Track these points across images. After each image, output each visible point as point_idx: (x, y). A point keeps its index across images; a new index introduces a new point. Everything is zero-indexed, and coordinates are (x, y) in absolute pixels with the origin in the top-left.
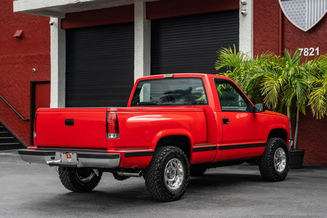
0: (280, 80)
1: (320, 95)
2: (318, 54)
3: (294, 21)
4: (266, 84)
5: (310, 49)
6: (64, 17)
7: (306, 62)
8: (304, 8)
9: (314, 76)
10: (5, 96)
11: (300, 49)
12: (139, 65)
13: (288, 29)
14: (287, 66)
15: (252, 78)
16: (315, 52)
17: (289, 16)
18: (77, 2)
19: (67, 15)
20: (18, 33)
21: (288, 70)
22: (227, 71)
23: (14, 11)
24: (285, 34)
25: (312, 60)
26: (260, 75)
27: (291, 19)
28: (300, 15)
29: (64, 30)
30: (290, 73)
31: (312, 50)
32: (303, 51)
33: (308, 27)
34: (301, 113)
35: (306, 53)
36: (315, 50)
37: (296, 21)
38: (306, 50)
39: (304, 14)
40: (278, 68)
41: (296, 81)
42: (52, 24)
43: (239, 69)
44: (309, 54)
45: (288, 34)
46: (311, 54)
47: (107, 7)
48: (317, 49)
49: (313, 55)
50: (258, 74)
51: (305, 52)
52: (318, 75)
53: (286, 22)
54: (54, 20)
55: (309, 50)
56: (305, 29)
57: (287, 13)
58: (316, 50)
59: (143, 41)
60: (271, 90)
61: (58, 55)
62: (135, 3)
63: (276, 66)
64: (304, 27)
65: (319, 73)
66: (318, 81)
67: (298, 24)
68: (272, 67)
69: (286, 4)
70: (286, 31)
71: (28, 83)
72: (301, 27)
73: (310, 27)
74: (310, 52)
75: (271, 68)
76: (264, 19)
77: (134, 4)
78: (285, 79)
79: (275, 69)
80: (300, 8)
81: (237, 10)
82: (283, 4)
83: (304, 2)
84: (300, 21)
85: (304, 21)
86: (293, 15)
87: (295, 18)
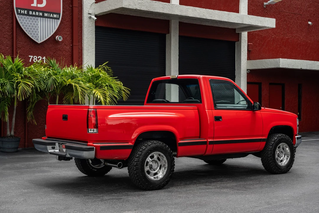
3: (29, 33)
5: (39, 57)
8: (37, 25)
11: (30, 56)
27: (26, 31)
28: (34, 29)
31: (40, 58)
32: (33, 58)
37: (31, 34)
38: (35, 58)
39: (37, 29)
44: (37, 61)
45: (19, 43)
46: (39, 61)
49: (41, 62)
51: (35, 59)
55: (37, 57)
56: (38, 41)
58: (43, 59)
64: (37, 39)
67: (33, 36)
69: (22, 18)
73: (43, 41)
74: (38, 59)
80: (34, 24)
82: (19, 17)
83: (37, 20)
84: (34, 34)
85: (37, 34)
86: (28, 28)
87: (30, 31)
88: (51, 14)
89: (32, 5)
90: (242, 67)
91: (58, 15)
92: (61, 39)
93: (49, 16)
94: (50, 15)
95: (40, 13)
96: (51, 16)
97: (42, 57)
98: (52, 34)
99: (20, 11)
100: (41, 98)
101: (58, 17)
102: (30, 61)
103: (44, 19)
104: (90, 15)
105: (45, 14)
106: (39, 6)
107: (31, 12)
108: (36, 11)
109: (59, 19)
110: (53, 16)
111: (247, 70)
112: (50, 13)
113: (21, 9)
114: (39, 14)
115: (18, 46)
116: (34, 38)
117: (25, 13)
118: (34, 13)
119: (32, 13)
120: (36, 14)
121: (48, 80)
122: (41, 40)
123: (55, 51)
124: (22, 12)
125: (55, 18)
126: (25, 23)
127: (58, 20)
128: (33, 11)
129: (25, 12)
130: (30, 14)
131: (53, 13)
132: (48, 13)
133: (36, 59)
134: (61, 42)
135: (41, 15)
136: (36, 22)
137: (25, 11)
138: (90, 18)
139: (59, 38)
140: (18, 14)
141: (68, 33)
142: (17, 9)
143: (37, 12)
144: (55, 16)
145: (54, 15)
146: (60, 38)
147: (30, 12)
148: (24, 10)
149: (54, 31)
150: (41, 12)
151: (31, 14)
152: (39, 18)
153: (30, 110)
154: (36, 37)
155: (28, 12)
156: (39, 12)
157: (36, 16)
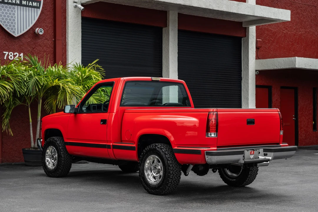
2: (22, 60)
3: (4, 25)
5: (15, 54)
8: (14, 14)
11: (4, 52)
16: (20, 57)
28: (10, 20)
31: (16, 54)
32: (8, 55)
35: (11, 57)
37: (6, 25)
38: (11, 54)
39: (14, 20)
44: (14, 58)
46: (16, 59)
48: (22, 55)
49: (18, 59)
51: (10, 56)
55: (14, 54)
56: (15, 34)
58: (20, 55)
64: (14, 32)
67: (8, 28)
72: (11, 31)
73: (20, 34)
74: (14, 56)
80: (10, 14)
83: (14, 8)
84: (10, 26)
85: (14, 26)
86: (3, 19)
87: (5, 22)
88: (30, 2)
90: (249, 67)
91: (38, 3)
92: (42, 31)
93: (28, 4)
94: (29, 4)
95: (17, 0)
97: (19, 54)
98: (31, 26)
100: (20, 103)
101: (38, 6)
102: (5, 58)
103: (22, 7)
104: (75, 4)
105: (23, 1)
109: (39, 8)
110: (32, 4)
111: (256, 71)
114: (16, 2)
116: (10, 31)
118: (10, 1)
120: (12, 1)
121: (29, 82)
122: (18, 33)
123: (34, 46)
125: (34, 7)
127: (38, 9)
130: (5, 1)
131: (32, 1)
133: (12, 56)
134: (42, 35)
135: (19, 3)
136: (12, 11)
138: (76, 7)
139: (40, 31)
141: (50, 25)
144: (35, 4)
145: (34, 3)
146: (41, 31)
149: (34, 22)
152: (16, 6)
153: (6, 118)
154: (12, 29)
157: (12, 4)
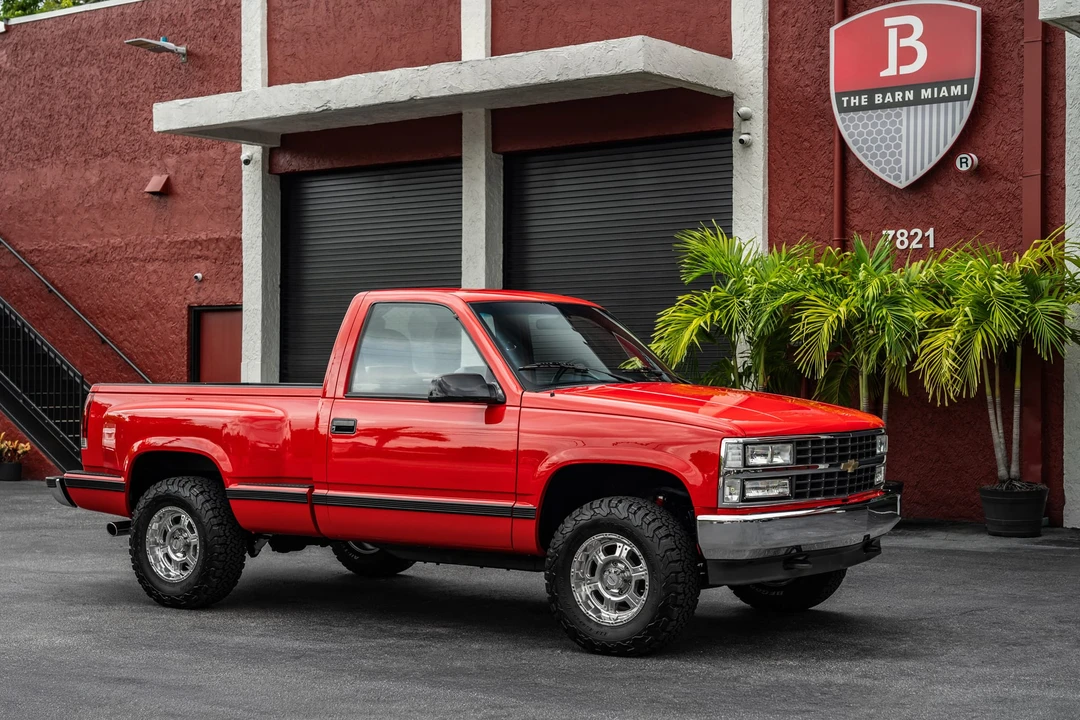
0: (842, 309)
1: (945, 346)
2: (932, 245)
3: (871, 162)
4: (807, 317)
5: (912, 233)
6: (277, 144)
7: (907, 265)
8: (898, 131)
9: (929, 298)
10: (121, 342)
11: (886, 232)
12: (475, 267)
13: (856, 182)
14: (862, 275)
15: (777, 303)
16: (925, 240)
17: (860, 149)
18: (321, 109)
19: (285, 138)
20: (156, 183)
21: (864, 286)
22: (712, 288)
23: (155, 130)
24: (851, 194)
25: (922, 262)
26: (796, 295)
27: (865, 156)
28: (888, 147)
29: (278, 177)
30: (871, 291)
31: (916, 234)
32: (895, 237)
33: (907, 178)
34: (894, 390)
35: (902, 243)
36: (923, 235)
37: (878, 164)
38: (902, 234)
39: (898, 146)
40: (837, 280)
41: (884, 313)
42: (247, 162)
43: (742, 282)
44: (909, 245)
45: (857, 195)
46: (914, 245)
47: (391, 120)
48: (931, 232)
49: (920, 246)
50: (791, 293)
51: (900, 239)
52: (938, 298)
53: (851, 162)
54: (251, 151)
55: (909, 233)
56: (900, 182)
57: (855, 142)
58: (926, 235)
59: (484, 208)
60: (815, 332)
61: (260, 239)
62: (464, 112)
63: (833, 274)
64: (897, 177)
65: (941, 292)
66: (939, 311)
67: (883, 171)
68: (823, 275)
69: (852, 120)
70: (851, 186)
71: (181, 310)
72: (890, 177)
73: (913, 179)
74: (911, 238)
75: (820, 281)
76: (796, 156)
77: (460, 115)
78: (857, 309)
79: (831, 282)
80: (888, 132)
81: (729, 133)
82: (843, 120)
83: (898, 115)
84: (888, 162)
85: (898, 162)
86: (869, 149)
87: (874, 156)
88: (943, 88)
89: (883, 74)
91: (966, 86)
92: (966, 162)
93: (936, 96)
94: (939, 93)
95: (907, 92)
96: (944, 92)
97: (925, 231)
99: (849, 102)
101: (966, 93)
103: (920, 107)
105: (923, 91)
106: (906, 70)
107: (881, 96)
108: (893, 90)
109: (968, 98)
110: (949, 91)
112: (939, 85)
113: (849, 94)
114: (903, 97)
115: (854, 207)
116: (887, 175)
117: (863, 103)
118: (889, 98)
119: (884, 98)
120: (894, 98)
124: (854, 101)
125: (955, 99)
126: (860, 134)
127: (965, 102)
128: (884, 91)
129: (863, 100)
130: (877, 102)
131: (948, 84)
132: (931, 85)
133: (904, 239)
135: (912, 98)
137: (863, 97)
139: (961, 163)
140: (842, 110)
142: (839, 96)
143: (897, 93)
144: (956, 90)
145: (953, 88)
146: (964, 160)
147: (877, 95)
148: (859, 93)
150: (908, 87)
151: (881, 101)
152: (905, 108)
154: (892, 170)
155: (871, 99)
156: (903, 89)
157: (894, 105)
